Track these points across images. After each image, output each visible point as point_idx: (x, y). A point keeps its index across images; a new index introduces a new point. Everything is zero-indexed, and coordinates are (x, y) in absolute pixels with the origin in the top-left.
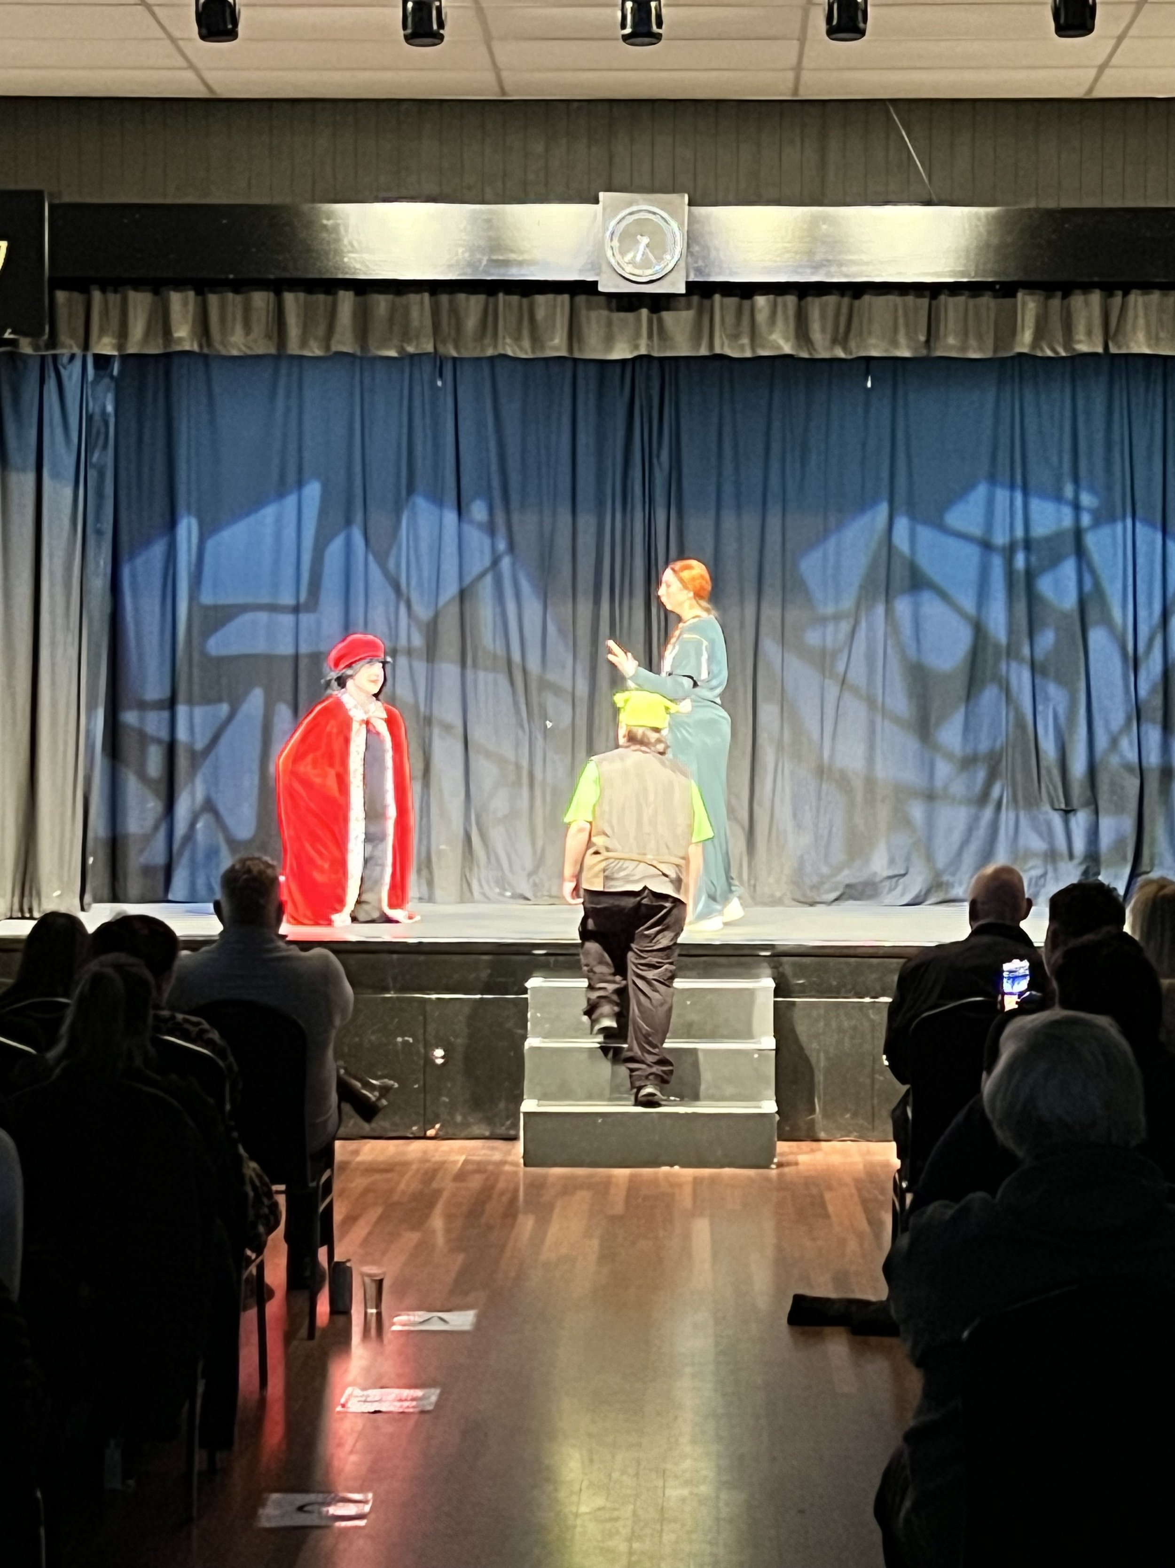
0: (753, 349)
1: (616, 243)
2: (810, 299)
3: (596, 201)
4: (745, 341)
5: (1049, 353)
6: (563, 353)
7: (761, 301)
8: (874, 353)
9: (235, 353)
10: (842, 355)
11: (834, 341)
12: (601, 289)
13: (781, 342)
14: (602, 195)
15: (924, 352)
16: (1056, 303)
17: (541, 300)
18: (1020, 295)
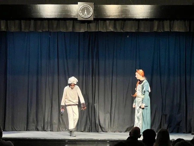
0: (106, 30)
1: (81, 12)
2: (116, 21)
3: (77, 4)
4: (105, 29)
5: (160, 31)
6: (71, 31)
7: (108, 22)
8: (128, 31)
9: (12, 31)
10: (122, 31)
11: (121, 29)
12: (78, 19)
13: (111, 29)
14: (78, 3)
15: (137, 31)
16: (161, 22)
17: (67, 21)
18: (154, 21)
